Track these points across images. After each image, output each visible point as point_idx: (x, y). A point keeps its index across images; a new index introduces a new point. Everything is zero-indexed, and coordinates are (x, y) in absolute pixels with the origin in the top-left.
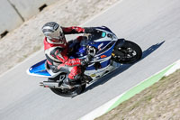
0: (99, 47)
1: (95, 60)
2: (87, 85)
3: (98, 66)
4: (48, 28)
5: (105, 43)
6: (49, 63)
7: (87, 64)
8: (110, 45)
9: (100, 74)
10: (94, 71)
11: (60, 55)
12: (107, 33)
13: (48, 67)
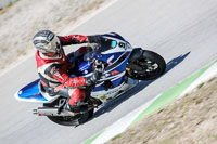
0: (109, 61)
1: (104, 78)
2: (96, 110)
3: (108, 85)
4: (41, 38)
5: (117, 55)
6: (44, 85)
7: (93, 84)
8: (123, 58)
9: (112, 95)
10: (104, 92)
11: (58, 74)
12: (119, 41)
13: (43, 89)
